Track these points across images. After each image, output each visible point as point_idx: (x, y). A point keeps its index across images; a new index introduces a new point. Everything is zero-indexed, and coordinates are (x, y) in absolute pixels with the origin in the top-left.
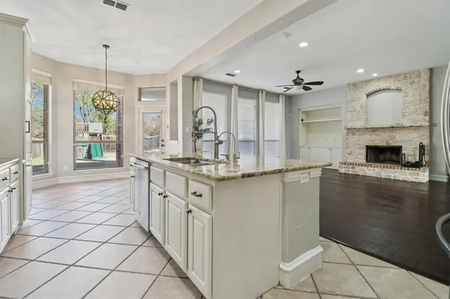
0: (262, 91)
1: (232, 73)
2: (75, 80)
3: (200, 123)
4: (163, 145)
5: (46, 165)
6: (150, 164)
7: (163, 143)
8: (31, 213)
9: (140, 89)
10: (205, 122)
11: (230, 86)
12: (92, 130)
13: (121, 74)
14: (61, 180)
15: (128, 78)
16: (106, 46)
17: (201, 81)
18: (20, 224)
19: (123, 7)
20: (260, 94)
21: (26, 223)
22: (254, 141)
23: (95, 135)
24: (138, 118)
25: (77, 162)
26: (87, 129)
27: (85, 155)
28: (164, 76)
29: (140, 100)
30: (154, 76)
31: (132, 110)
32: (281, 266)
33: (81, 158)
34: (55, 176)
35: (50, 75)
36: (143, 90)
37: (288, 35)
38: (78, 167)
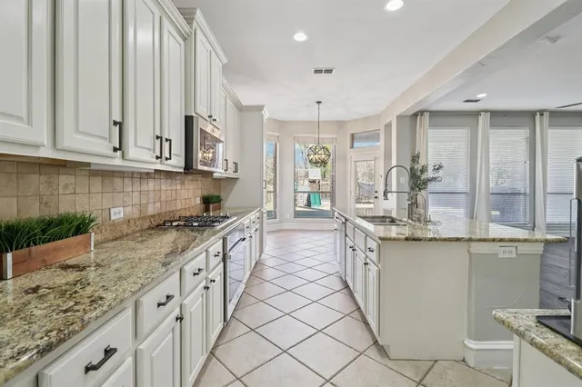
0: (542, 112)
1: (474, 98)
2: (296, 135)
3: (424, 170)
4: (376, 197)
5: (275, 212)
6: (346, 220)
7: (376, 195)
8: (266, 249)
9: (353, 136)
10: (430, 169)
11: (477, 114)
12: (311, 177)
13: (332, 121)
14: (286, 226)
15: (340, 124)
16: (319, 102)
17: (427, 115)
18: (260, 256)
19: (329, 71)
20: (538, 117)
21: (263, 255)
22: (525, 194)
23: (314, 182)
24: (350, 167)
25: (297, 209)
26: (307, 175)
27: (305, 202)
28: (378, 117)
29: (352, 147)
30: (367, 119)
31: (344, 159)
32: (466, 342)
33: (302, 205)
34: (281, 222)
35: (277, 134)
36: (355, 136)
37: (554, 40)
38: (298, 215)
